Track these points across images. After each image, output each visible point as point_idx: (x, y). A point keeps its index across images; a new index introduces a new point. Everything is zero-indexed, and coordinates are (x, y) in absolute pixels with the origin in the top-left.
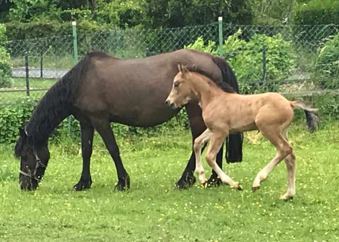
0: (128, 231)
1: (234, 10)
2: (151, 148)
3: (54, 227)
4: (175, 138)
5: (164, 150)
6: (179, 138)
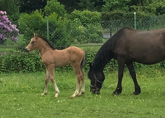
0: (160, 116)
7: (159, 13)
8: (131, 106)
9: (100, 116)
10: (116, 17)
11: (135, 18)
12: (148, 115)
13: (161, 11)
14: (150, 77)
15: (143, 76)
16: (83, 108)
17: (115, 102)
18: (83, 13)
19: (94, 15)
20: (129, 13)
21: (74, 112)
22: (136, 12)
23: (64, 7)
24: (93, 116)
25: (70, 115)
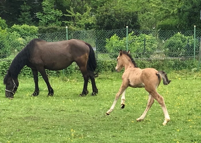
0: (88, 113)
1: (132, 23)
2: (97, 79)
3: (57, 111)
4: (107, 75)
5: (103, 80)
6: (109, 75)
7: (88, 28)
8: (63, 105)
10: (51, 31)
11: (67, 32)
12: (77, 112)
14: (80, 81)
15: (74, 80)
16: (21, 108)
17: (49, 102)
18: (22, 27)
19: (32, 29)
20: (63, 27)
21: (14, 111)
22: (68, 26)
23: (5, 21)
24: (30, 113)
25: (10, 113)
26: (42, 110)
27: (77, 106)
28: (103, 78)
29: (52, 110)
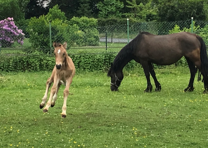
0: (151, 110)
1: (197, 14)
2: (160, 74)
3: (118, 107)
4: (171, 70)
5: (166, 75)
6: (173, 70)
7: (149, 20)
8: (125, 101)
9: (98, 110)
10: (111, 23)
11: (128, 24)
12: (140, 109)
13: (151, 18)
14: (141, 76)
15: (135, 75)
16: (82, 103)
17: (110, 98)
18: (81, 20)
19: (91, 21)
20: (123, 19)
21: (74, 107)
22: (129, 18)
23: (64, 14)
24: (91, 109)
25: (70, 109)
26: (103, 106)
27: (139, 102)
28: (166, 73)
29: (113, 106)
